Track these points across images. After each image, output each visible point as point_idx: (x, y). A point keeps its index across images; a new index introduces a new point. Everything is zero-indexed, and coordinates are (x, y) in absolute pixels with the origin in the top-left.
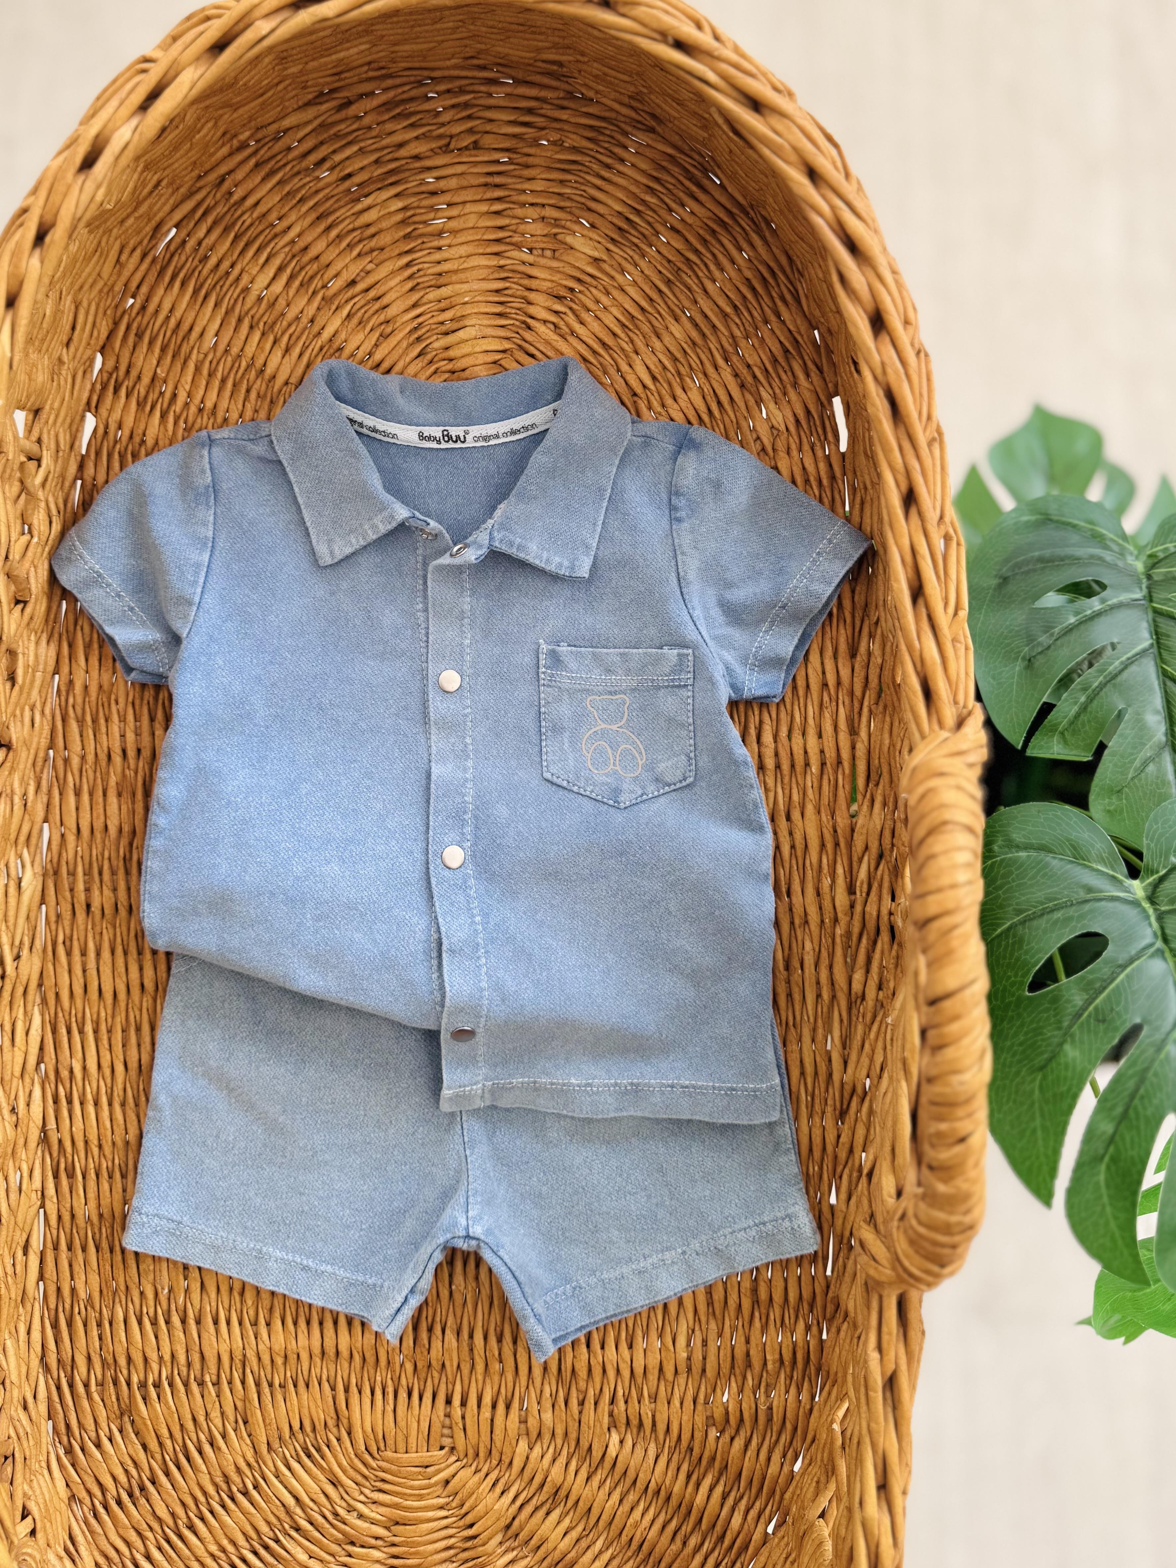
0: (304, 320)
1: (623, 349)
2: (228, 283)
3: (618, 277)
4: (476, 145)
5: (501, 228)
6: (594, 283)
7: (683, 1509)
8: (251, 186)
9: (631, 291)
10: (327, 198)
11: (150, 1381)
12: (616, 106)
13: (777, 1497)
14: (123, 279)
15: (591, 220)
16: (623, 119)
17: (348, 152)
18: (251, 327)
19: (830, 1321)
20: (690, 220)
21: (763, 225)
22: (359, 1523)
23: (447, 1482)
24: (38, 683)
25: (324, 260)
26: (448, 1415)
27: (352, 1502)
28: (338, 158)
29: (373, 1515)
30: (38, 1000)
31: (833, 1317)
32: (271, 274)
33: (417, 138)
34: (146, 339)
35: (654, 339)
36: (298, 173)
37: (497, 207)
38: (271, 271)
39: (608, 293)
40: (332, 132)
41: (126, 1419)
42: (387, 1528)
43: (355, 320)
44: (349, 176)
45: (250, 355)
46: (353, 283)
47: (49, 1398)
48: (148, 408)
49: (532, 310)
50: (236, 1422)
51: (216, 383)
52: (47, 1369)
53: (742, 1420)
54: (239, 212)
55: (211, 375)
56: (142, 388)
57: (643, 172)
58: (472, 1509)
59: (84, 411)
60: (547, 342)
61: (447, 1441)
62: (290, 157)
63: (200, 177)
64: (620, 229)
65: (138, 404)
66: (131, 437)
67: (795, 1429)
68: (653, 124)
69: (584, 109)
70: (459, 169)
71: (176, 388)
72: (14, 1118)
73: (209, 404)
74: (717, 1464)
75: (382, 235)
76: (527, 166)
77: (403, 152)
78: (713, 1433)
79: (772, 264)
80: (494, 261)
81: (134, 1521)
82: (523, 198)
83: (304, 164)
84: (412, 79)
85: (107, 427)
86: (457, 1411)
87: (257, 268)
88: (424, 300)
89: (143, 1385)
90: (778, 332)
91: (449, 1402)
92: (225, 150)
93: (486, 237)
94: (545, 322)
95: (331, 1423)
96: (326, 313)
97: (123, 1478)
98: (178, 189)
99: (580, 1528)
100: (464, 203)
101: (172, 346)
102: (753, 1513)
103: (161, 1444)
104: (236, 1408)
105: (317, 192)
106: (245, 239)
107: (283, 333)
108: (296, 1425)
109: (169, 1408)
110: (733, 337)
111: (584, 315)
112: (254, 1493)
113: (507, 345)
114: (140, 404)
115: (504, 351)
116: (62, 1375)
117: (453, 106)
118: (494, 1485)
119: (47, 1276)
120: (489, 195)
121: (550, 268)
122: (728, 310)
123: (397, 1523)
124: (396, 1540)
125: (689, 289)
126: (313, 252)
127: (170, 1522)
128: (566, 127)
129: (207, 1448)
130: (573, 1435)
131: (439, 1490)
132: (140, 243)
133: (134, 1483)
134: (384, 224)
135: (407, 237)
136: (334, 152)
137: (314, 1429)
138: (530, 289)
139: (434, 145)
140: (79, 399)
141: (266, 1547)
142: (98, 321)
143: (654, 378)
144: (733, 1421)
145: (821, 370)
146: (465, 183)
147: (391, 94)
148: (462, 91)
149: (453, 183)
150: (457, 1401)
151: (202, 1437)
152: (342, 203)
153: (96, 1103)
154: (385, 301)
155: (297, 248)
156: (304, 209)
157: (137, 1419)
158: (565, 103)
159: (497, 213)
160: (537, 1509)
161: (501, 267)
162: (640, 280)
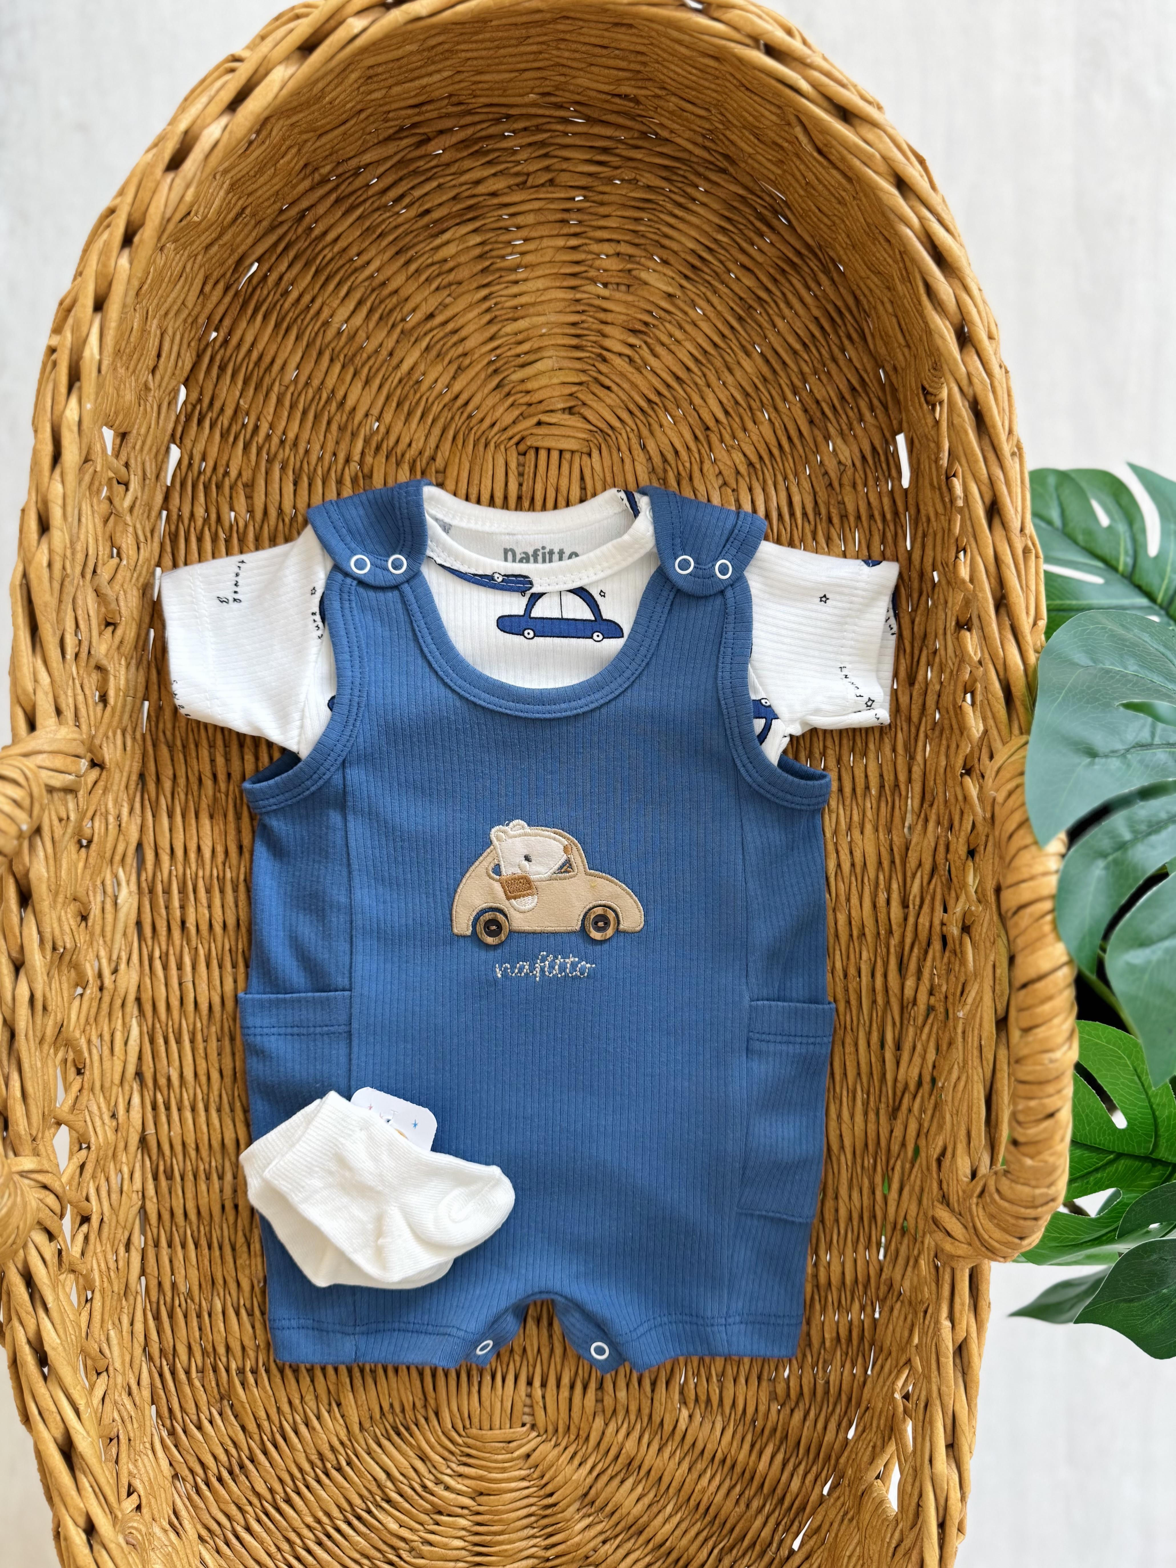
0: (384, 353)
1: (696, 384)
2: (309, 316)
3: (691, 312)
4: (551, 182)
5: (577, 263)
6: (668, 317)
7: (747, 1475)
8: (332, 221)
9: (704, 326)
10: (407, 233)
11: (248, 1368)
12: (690, 147)
13: (833, 1462)
14: (207, 311)
15: (665, 257)
16: (695, 159)
17: (428, 187)
18: (332, 360)
19: (883, 1302)
20: (760, 258)
21: (831, 266)
22: (446, 1494)
23: (528, 1456)
24: (128, 708)
25: (404, 293)
26: (529, 1396)
27: (439, 1475)
28: (417, 193)
29: (459, 1487)
30: (136, 1012)
31: (885, 1298)
32: (352, 307)
33: (495, 175)
34: (229, 371)
35: (727, 373)
36: (378, 209)
37: (573, 242)
38: (351, 304)
39: (681, 327)
40: (412, 168)
41: (225, 1402)
42: (473, 1499)
43: (434, 353)
44: (427, 212)
45: (330, 387)
46: (431, 316)
47: (152, 1385)
48: (231, 439)
49: (608, 343)
50: (330, 1404)
51: (298, 415)
52: (151, 1359)
53: (801, 1394)
54: (320, 246)
55: (293, 406)
56: (225, 420)
57: (715, 211)
58: (552, 1479)
59: (170, 442)
60: (622, 375)
61: (527, 1419)
62: (370, 193)
63: (281, 211)
64: (693, 266)
65: (222, 436)
66: (215, 469)
67: (850, 1400)
68: (725, 164)
69: (658, 149)
70: (536, 205)
71: (258, 419)
72: (114, 1123)
73: (291, 435)
74: (778, 1434)
75: (461, 269)
76: (602, 204)
77: (481, 189)
78: (775, 1407)
79: (839, 303)
80: (570, 295)
81: (234, 1497)
82: (599, 234)
83: (384, 200)
84: (491, 116)
85: (191, 458)
86: (538, 1392)
87: (338, 302)
88: (502, 333)
89: (241, 1371)
90: (845, 370)
91: (530, 1383)
92: (307, 184)
93: (563, 271)
94: (620, 355)
95: (419, 1404)
96: (406, 345)
97: (223, 1457)
98: (260, 222)
99: (652, 1494)
100: (542, 237)
101: (255, 379)
102: (810, 1477)
103: (259, 1426)
104: (329, 1392)
105: (396, 227)
106: (326, 273)
107: (363, 365)
108: (386, 1407)
109: (266, 1392)
110: (802, 373)
111: (659, 349)
112: (348, 1469)
113: (584, 378)
114: (224, 436)
115: (580, 384)
116: (164, 1363)
117: (530, 144)
118: (572, 1457)
119: (148, 1271)
120: (565, 230)
121: (625, 302)
122: (798, 346)
123: (481, 1494)
124: (481, 1509)
125: (760, 326)
126: (392, 286)
127: (269, 1496)
128: (640, 166)
129: (303, 1429)
130: (646, 1411)
131: (521, 1463)
132: (223, 275)
133: (234, 1462)
134: (463, 259)
135: (484, 271)
136: (413, 188)
137: (403, 1411)
138: (606, 323)
139: (512, 181)
140: (164, 430)
141: (359, 1518)
142: (183, 352)
143: (727, 413)
144: (793, 1394)
145: (885, 407)
146: (543, 219)
147: (470, 131)
148: (538, 129)
149: (530, 219)
150: (537, 1383)
151: (298, 1418)
152: (421, 238)
153: (193, 1109)
154: (463, 333)
155: (376, 282)
156: (384, 243)
157: (235, 1402)
158: (640, 143)
159: (574, 248)
160: (612, 1478)
161: (578, 301)
162: (712, 314)
